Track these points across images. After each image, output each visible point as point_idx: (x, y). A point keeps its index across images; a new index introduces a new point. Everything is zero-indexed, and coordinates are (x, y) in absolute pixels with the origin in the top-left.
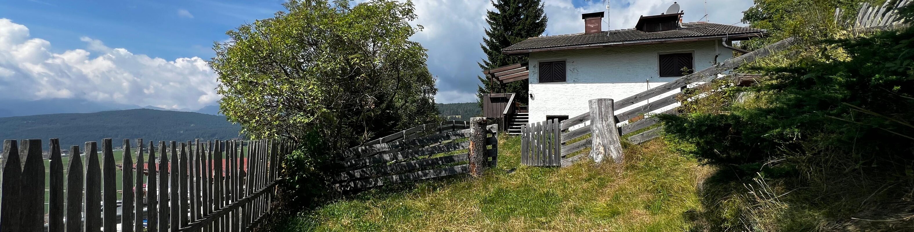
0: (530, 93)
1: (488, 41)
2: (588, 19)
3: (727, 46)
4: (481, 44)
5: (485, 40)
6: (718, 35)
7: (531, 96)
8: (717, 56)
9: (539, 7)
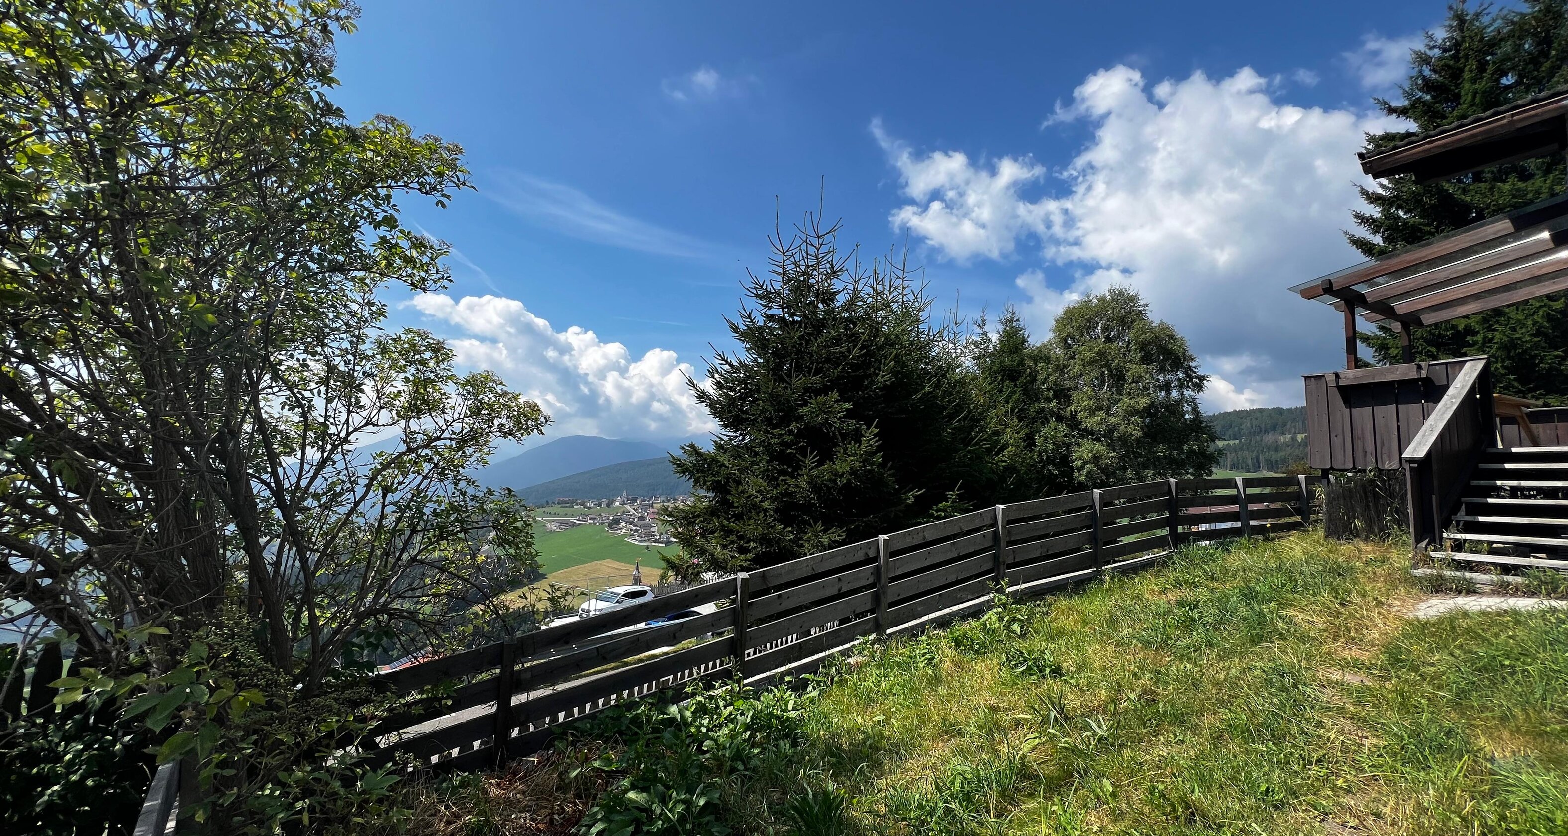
5: (1363, 219)
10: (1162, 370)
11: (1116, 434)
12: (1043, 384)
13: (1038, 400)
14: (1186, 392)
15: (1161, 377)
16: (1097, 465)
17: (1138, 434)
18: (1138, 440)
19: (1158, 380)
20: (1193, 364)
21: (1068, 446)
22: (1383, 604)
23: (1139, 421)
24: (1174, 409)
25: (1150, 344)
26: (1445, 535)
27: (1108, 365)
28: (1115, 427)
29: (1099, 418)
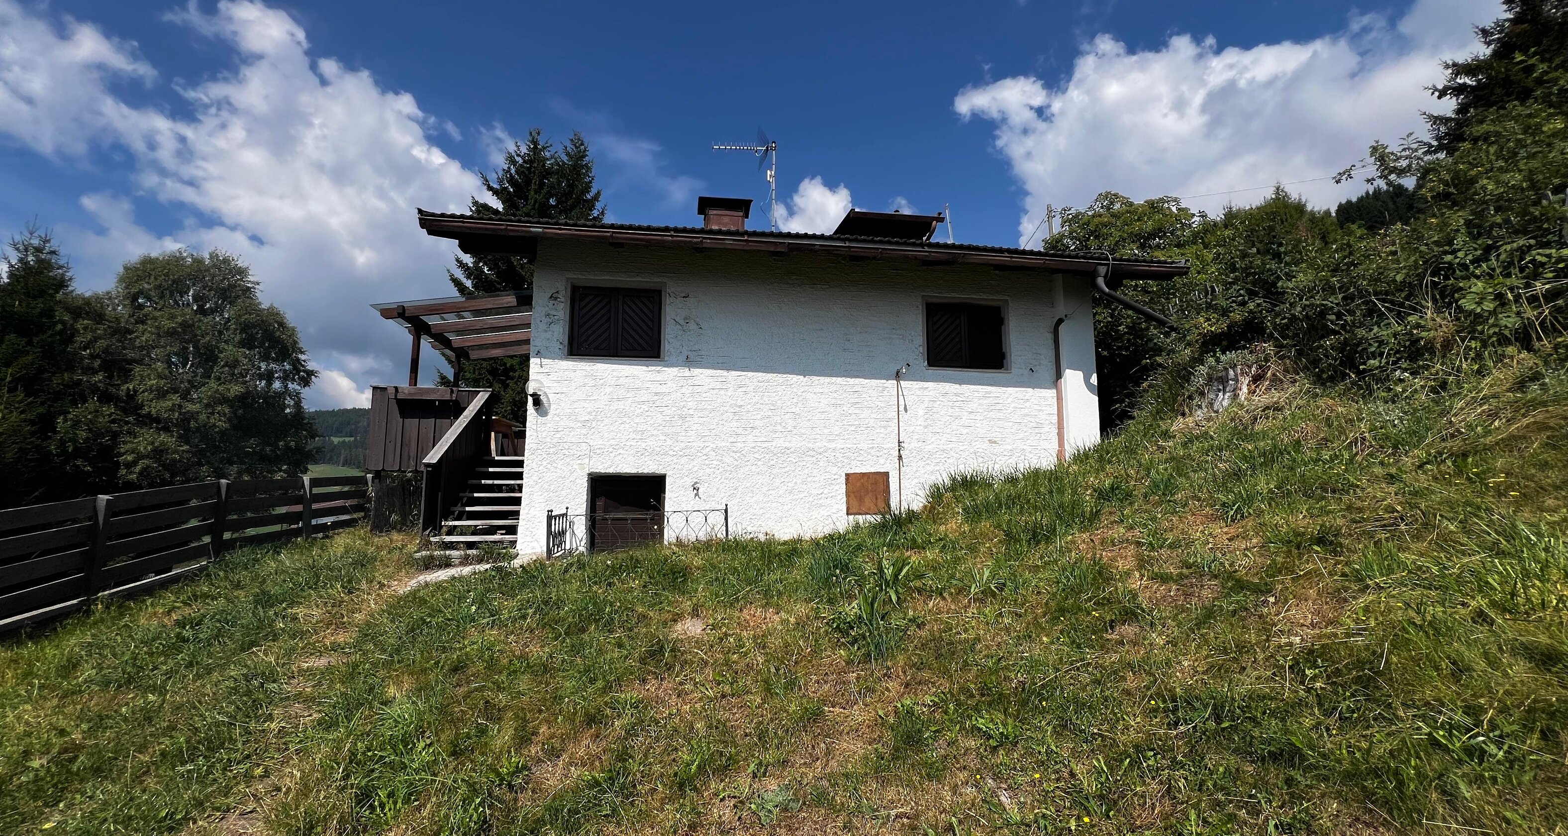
0: (531, 388)
1: (469, 268)
2: (715, 212)
3: (1107, 290)
4: (448, 271)
5: (461, 264)
6: (1084, 258)
7: (537, 402)
8: (1060, 321)
9: (595, 213)
10: (265, 357)
11: (193, 424)
12: (85, 349)
13: (71, 368)
14: (290, 385)
15: (263, 366)
16: (157, 461)
17: (223, 424)
18: (223, 433)
19: (260, 368)
20: (302, 357)
21: (115, 436)
22: (384, 585)
23: (227, 411)
24: (275, 401)
25: (254, 326)
26: (443, 523)
27: (194, 340)
28: (193, 416)
29: (170, 403)
